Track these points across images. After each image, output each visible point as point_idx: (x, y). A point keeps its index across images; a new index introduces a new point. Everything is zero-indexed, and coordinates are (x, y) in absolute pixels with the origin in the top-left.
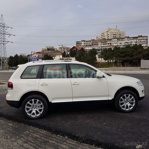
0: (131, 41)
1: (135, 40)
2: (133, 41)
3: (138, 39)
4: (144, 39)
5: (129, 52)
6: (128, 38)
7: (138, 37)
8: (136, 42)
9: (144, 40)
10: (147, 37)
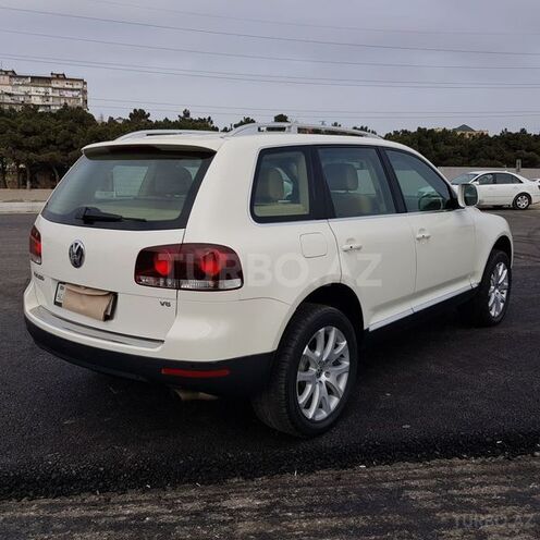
0: (26, 89)
1: (42, 90)
2: (33, 90)
3: (53, 85)
4: (72, 90)
5: (56, 133)
6: (11, 77)
7: (53, 78)
8: (46, 97)
9: (76, 93)
10: (85, 83)
